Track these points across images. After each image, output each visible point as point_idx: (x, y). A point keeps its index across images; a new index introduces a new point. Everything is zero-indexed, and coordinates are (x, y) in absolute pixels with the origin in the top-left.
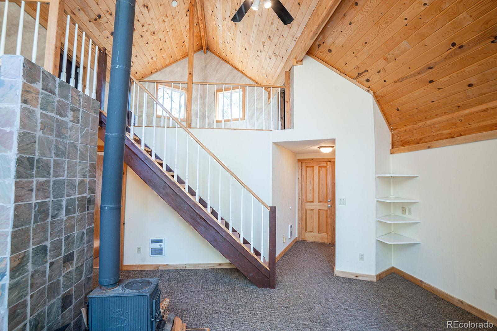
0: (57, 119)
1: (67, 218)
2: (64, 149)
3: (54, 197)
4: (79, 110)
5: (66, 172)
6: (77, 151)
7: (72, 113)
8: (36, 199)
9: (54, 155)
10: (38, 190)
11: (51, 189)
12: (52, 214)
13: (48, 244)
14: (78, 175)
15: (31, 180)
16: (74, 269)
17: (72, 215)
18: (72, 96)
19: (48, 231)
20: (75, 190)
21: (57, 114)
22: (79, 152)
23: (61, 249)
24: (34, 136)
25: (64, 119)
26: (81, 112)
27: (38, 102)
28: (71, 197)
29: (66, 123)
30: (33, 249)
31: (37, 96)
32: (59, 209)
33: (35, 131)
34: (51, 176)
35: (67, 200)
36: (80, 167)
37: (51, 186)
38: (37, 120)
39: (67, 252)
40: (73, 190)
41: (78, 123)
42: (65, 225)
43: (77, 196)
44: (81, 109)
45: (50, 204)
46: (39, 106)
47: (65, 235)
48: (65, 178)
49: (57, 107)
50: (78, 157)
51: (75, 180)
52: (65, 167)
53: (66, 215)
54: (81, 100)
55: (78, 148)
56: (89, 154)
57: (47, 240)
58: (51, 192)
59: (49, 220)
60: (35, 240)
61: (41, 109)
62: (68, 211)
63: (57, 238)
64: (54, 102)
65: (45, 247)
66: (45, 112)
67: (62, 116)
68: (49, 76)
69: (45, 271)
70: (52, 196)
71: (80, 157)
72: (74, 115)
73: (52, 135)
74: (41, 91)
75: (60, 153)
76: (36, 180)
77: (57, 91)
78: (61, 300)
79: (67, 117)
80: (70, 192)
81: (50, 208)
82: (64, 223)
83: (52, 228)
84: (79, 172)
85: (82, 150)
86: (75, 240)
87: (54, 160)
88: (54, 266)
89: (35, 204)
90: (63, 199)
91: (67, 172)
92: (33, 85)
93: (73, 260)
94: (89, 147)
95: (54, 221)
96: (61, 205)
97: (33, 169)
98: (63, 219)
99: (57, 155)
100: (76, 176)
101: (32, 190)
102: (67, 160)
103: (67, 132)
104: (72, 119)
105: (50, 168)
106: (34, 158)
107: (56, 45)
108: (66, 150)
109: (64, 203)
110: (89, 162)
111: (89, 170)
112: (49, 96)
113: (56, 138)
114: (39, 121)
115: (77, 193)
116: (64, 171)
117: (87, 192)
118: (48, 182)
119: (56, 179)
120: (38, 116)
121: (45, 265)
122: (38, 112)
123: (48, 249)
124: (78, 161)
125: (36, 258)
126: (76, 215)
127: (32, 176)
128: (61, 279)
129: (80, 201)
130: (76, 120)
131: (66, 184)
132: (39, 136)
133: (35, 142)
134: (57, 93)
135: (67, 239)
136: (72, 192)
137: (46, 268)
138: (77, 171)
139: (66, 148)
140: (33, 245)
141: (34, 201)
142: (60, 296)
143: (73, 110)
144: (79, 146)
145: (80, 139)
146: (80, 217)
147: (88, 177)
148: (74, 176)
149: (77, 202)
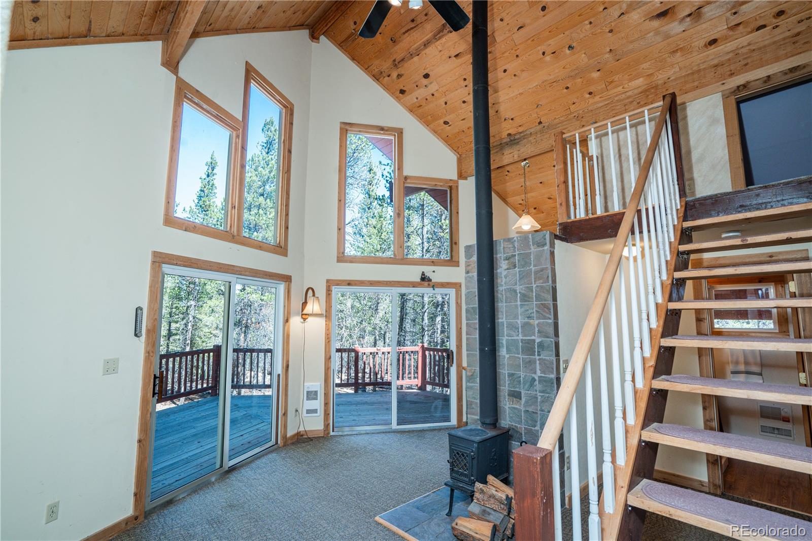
1: (510, 356)
2: (500, 296)
4: (514, 256)
5: (504, 316)
6: (517, 294)
7: (506, 262)
14: (520, 317)
16: (523, 409)
18: (504, 248)
20: (518, 332)
22: (519, 295)
23: (505, 382)
25: (498, 271)
26: (516, 257)
27: (475, 268)
28: (513, 338)
29: (501, 273)
31: (474, 265)
32: (500, 346)
35: (507, 340)
36: (522, 309)
39: (512, 388)
40: (515, 332)
41: (515, 268)
42: (508, 362)
43: (520, 337)
44: (516, 254)
47: (508, 370)
48: (505, 320)
50: (519, 300)
51: (517, 322)
52: (503, 311)
53: (507, 353)
54: (516, 245)
55: (518, 291)
56: (534, 294)
63: (501, 371)
71: (521, 300)
72: (509, 263)
79: (501, 267)
80: (511, 333)
82: (506, 359)
84: (521, 314)
85: (523, 292)
86: (522, 381)
90: (503, 338)
91: (506, 315)
92: (471, 259)
93: (521, 399)
94: (534, 286)
96: (502, 343)
98: (505, 356)
100: (518, 318)
102: (505, 304)
103: (502, 281)
104: (506, 267)
108: (502, 296)
109: (505, 342)
110: (535, 303)
111: (536, 311)
115: (520, 335)
116: (503, 315)
117: (536, 336)
124: (519, 303)
126: (521, 356)
128: (506, 408)
129: (525, 343)
130: (512, 266)
131: (505, 326)
136: (513, 333)
138: (518, 313)
139: (503, 294)
143: (507, 259)
144: (518, 289)
145: (518, 282)
146: (527, 360)
147: (535, 318)
148: (516, 317)
149: (521, 344)
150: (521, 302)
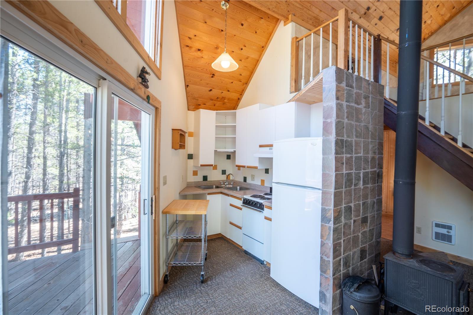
0: (355, 107)
1: (364, 187)
2: (360, 131)
3: (356, 170)
4: (369, 97)
5: (362, 150)
7: (365, 100)
8: (346, 171)
9: (354, 136)
10: (346, 164)
11: (353, 163)
12: (355, 183)
13: (352, 205)
14: (370, 152)
15: (342, 156)
16: (368, 230)
17: (367, 186)
18: (364, 86)
19: (352, 196)
20: (369, 165)
21: (355, 103)
22: (370, 133)
23: (360, 212)
24: (343, 123)
25: (359, 106)
26: (370, 99)
27: (344, 97)
28: (366, 171)
29: (361, 109)
30: (344, 207)
31: (343, 92)
32: (358, 179)
33: (344, 119)
34: (354, 153)
35: (364, 173)
36: (371, 145)
37: (354, 161)
38: (344, 111)
39: (363, 215)
40: (367, 165)
41: (369, 108)
42: (362, 193)
43: (370, 170)
44: (370, 96)
45: (353, 174)
46: (345, 100)
47: (362, 201)
48: (362, 155)
49: (355, 98)
50: (370, 137)
51: (368, 156)
52: (361, 146)
53: (363, 185)
54: (370, 88)
55: (370, 129)
56: (377, 134)
57: (352, 202)
58: (354, 165)
59: (353, 187)
60: (345, 201)
61: (346, 102)
62: (365, 183)
63: (357, 203)
64: (353, 94)
65: (351, 207)
66: (348, 104)
67: (358, 104)
68: (349, 75)
69: (351, 226)
70: (354, 169)
71: (371, 137)
72: (366, 102)
73: (353, 121)
74: (346, 88)
75: (358, 135)
76: (345, 156)
77: (354, 85)
78: (359, 252)
79: (362, 104)
80: (365, 166)
81: (353, 177)
82: (361, 191)
83: (355, 194)
84: (371, 150)
85: (372, 130)
86: (369, 207)
87: (355, 140)
88: (356, 223)
89: (345, 173)
90: (361, 171)
92: (341, 85)
93: (367, 222)
94: (377, 127)
95: (356, 188)
96: (360, 176)
97: (343, 148)
98: (361, 188)
99: (357, 137)
100: (369, 153)
101: (343, 164)
102: (363, 140)
103: (362, 117)
104: (365, 105)
105: (353, 146)
106: (344, 139)
107: (344, 50)
108: (362, 132)
109: (362, 175)
110: (377, 141)
111: (378, 147)
112: (350, 90)
113: (355, 123)
114: (346, 111)
115: (369, 168)
116: (361, 149)
117: (377, 167)
118: (352, 157)
119: (357, 155)
120: (345, 107)
121: (350, 221)
122: (345, 104)
123: (353, 209)
124: (370, 140)
125: (346, 214)
126: (369, 186)
127: (343, 153)
128: (360, 234)
129: (372, 174)
130: (367, 106)
131: (362, 160)
132: (346, 123)
133: (344, 128)
134: (354, 87)
135: (364, 204)
137: (351, 223)
138: (369, 149)
139: (361, 130)
140: (345, 204)
141: (344, 172)
142: (359, 248)
143: (365, 98)
144: (370, 127)
145: (370, 121)
146: (372, 188)
147: (377, 154)
148: (368, 153)
149: (370, 175)
150: (371, 139)
